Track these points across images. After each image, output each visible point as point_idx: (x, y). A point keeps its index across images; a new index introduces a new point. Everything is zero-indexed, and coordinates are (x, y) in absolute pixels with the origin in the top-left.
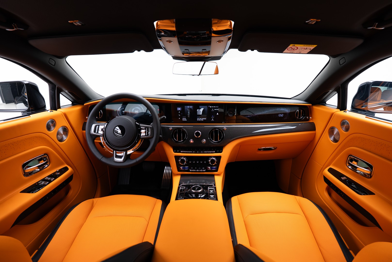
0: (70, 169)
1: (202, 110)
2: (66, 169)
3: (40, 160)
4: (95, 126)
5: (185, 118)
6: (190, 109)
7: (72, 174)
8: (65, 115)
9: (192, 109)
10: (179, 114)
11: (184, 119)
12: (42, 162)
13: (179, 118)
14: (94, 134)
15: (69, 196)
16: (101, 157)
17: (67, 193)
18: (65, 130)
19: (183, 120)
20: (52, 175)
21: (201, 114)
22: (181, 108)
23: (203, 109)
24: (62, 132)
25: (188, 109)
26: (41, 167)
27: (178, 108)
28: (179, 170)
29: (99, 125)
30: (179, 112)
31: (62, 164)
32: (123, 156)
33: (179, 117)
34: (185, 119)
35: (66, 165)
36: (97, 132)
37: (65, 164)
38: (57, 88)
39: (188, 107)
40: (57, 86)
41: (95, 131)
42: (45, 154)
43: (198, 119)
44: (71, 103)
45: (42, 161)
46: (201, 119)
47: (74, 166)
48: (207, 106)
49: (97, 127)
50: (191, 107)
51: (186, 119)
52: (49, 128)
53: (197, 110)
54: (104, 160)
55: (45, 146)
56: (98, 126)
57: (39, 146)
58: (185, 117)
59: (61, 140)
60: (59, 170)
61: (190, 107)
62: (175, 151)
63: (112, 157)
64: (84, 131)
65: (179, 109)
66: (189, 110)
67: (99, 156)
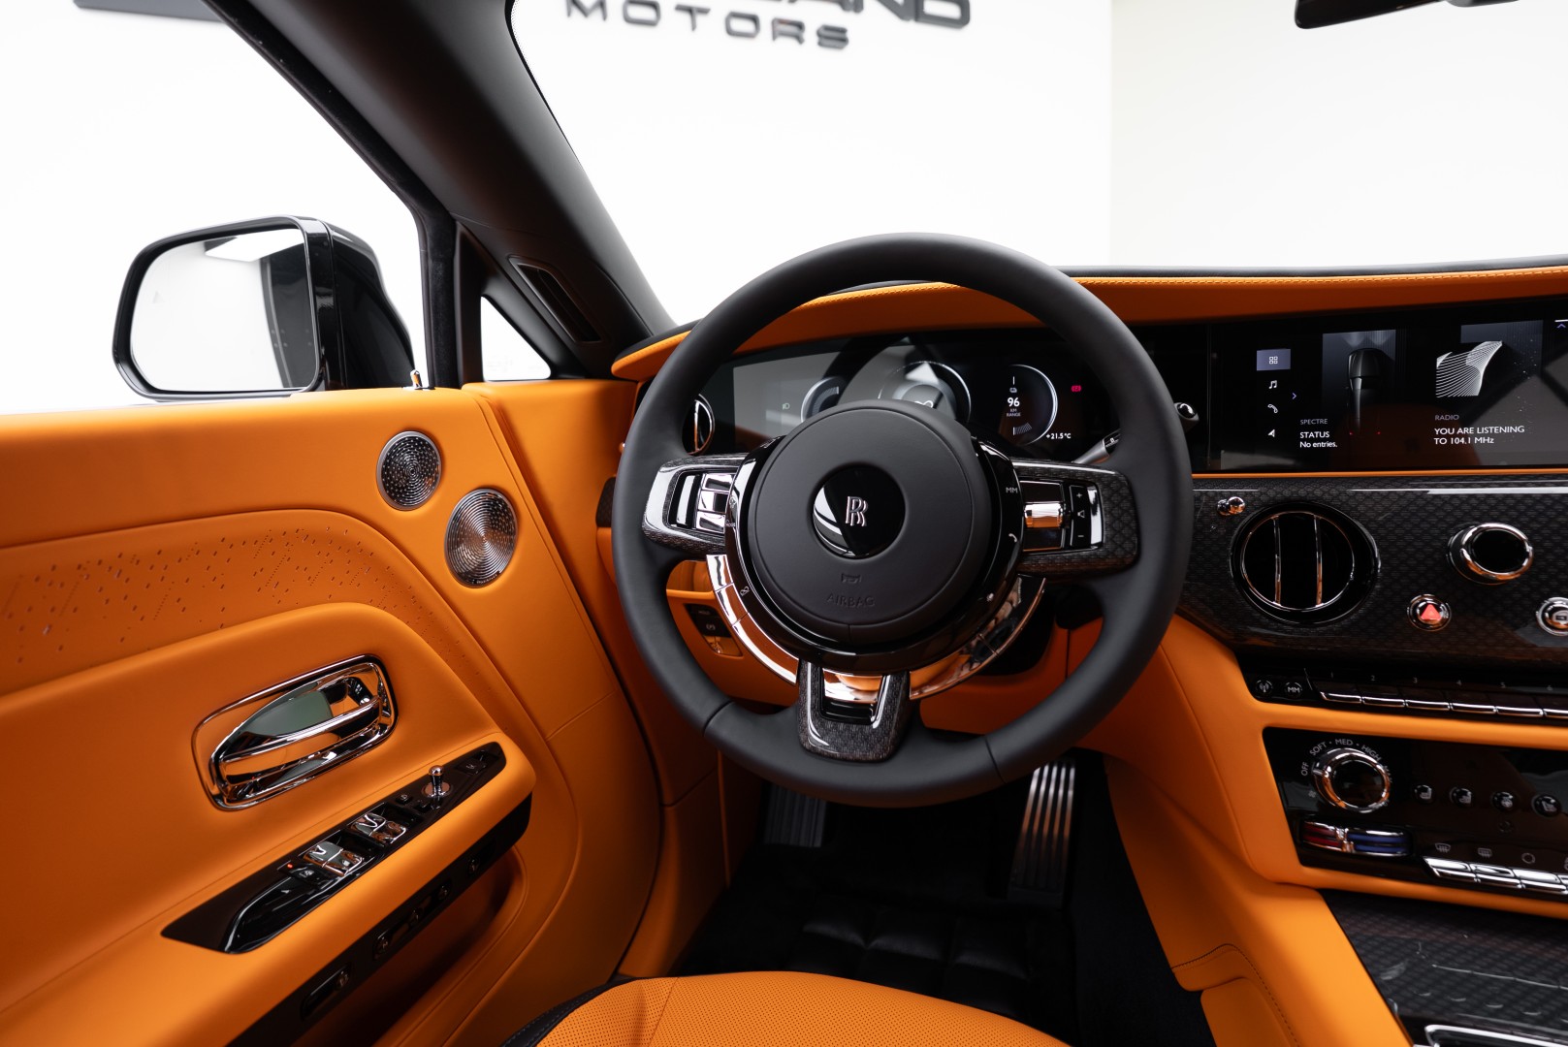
0: (515, 761)
1: (1481, 358)
2: (489, 760)
3: (335, 694)
4: (675, 476)
5: (1322, 428)
6: (1371, 354)
7: (525, 796)
8: (503, 418)
9: (1391, 353)
10: (1273, 397)
11: (1311, 440)
12: (347, 712)
13: (1272, 433)
14: (665, 536)
15: (506, 925)
16: (712, 704)
17: (498, 899)
18: (500, 514)
19: (1306, 445)
20: (402, 802)
21: (1476, 387)
22: (1288, 352)
23: (1499, 345)
24: (477, 523)
25: (1356, 352)
26: (349, 740)
27: (1259, 353)
28: (1311, 851)
29: (698, 474)
30: (1274, 384)
31: (474, 725)
32: (876, 705)
33: (1272, 421)
34: (1319, 440)
35: (496, 735)
36: (682, 518)
37: (495, 724)
38: (463, 237)
39: (1355, 339)
40: (460, 228)
41: (670, 517)
42: (369, 658)
43: (1442, 436)
44: (545, 371)
45: (348, 701)
46: (1476, 435)
47: (543, 735)
48: (1538, 323)
49: (690, 481)
50: (1380, 338)
51: (1327, 434)
52: (398, 487)
53: (1440, 361)
54: (731, 730)
55: (371, 602)
56: (693, 477)
57: (331, 599)
58: (1324, 421)
59: (473, 577)
60: (446, 768)
61: (1367, 340)
62: (1264, 688)
63: (790, 713)
64: (606, 532)
65: (1271, 360)
66: (1355, 363)
67: (695, 699)
